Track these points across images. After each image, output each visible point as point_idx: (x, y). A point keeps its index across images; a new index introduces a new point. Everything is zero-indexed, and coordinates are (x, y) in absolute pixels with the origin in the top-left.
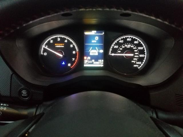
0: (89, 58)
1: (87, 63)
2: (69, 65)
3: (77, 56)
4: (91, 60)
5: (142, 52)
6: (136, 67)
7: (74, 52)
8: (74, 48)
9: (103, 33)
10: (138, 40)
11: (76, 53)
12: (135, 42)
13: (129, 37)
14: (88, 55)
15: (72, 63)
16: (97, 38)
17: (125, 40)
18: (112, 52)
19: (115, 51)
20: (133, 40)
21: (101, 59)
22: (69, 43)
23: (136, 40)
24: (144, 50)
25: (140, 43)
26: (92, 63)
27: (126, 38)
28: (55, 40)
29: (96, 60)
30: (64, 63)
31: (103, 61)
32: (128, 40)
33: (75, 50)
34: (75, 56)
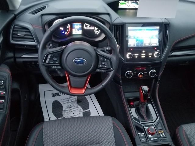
1: (74, 32)
3: (70, 29)
7: (68, 27)
14: (74, 28)
15: (67, 32)
19: (86, 26)
21: (81, 30)
26: (76, 32)
29: (78, 31)
30: (63, 32)
34: (68, 29)
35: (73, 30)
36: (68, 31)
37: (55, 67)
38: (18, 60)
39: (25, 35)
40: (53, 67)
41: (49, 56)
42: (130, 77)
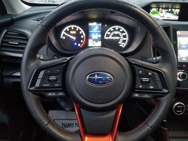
0: (92, 40)
1: (91, 43)
2: (79, 45)
3: (84, 39)
4: (93, 41)
5: (125, 36)
6: (122, 46)
7: (82, 37)
8: (82, 34)
9: (101, 24)
10: (122, 29)
11: (84, 37)
12: (121, 30)
13: (117, 27)
14: (91, 38)
15: (81, 44)
16: (97, 28)
19: (108, 36)
20: (119, 29)
21: (100, 41)
22: (79, 31)
23: (121, 29)
24: (126, 35)
25: (123, 31)
26: (94, 44)
27: (115, 28)
28: (70, 29)
29: (97, 42)
30: (76, 44)
31: (100, 42)
32: (116, 29)
33: (83, 35)
34: (83, 39)
35: (89, 40)
36: (83, 42)
37: (54, 94)
38: (6, 80)
39: (20, 44)
40: (50, 94)
42: (181, 112)
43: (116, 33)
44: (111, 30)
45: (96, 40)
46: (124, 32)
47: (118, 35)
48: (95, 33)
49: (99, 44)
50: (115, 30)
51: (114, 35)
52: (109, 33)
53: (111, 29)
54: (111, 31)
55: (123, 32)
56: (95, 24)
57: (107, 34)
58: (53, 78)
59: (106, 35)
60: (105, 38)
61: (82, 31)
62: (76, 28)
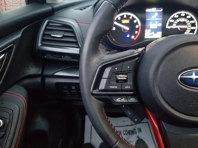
0: (150, 30)
1: (148, 35)
2: (133, 37)
3: (140, 30)
4: (151, 32)
5: (193, 25)
7: (137, 27)
8: (137, 23)
9: (162, 10)
10: (190, 15)
11: (139, 27)
12: (188, 17)
13: (183, 13)
14: (149, 28)
15: (135, 35)
16: (156, 14)
17: (179, 15)
18: (169, 25)
19: (171, 24)
20: (186, 15)
21: (160, 31)
22: (134, 19)
23: (189, 15)
24: (195, 23)
25: (191, 17)
26: (152, 35)
27: (180, 14)
28: (122, 17)
29: (156, 32)
30: (128, 36)
31: (161, 33)
32: (182, 15)
33: (138, 24)
34: (138, 29)
35: (146, 31)
36: (137, 34)
37: (123, 100)
40: (118, 100)
41: (107, 71)
43: (182, 20)
44: (175, 17)
45: (155, 31)
46: (193, 20)
47: (184, 23)
48: (154, 22)
49: (159, 35)
50: (180, 16)
51: (179, 23)
52: (173, 21)
53: (175, 15)
54: (175, 19)
55: (191, 19)
56: (154, 10)
57: (170, 23)
58: (122, 77)
59: (168, 23)
60: (167, 27)
61: (137, 20)
62: (130, 16)
